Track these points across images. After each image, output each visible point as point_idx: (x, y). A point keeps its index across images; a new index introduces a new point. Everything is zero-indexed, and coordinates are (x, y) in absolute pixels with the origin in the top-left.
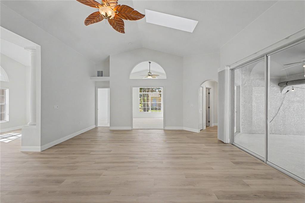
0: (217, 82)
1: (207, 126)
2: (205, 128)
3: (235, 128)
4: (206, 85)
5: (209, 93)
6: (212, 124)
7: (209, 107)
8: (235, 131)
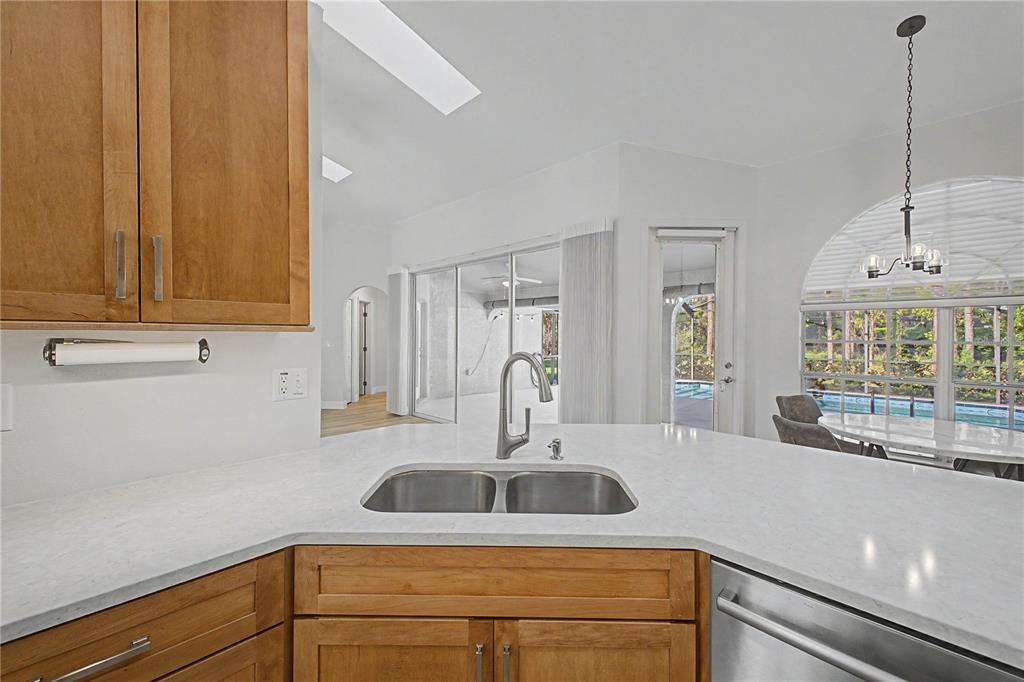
0: (387, 293)
1: (360, 395)
2: (356, 397)
3: (418, 389)
4: (361, 295)
5: (365, 315)
6: (373, 389)
7: (365, 349)
8: (418, 396)
